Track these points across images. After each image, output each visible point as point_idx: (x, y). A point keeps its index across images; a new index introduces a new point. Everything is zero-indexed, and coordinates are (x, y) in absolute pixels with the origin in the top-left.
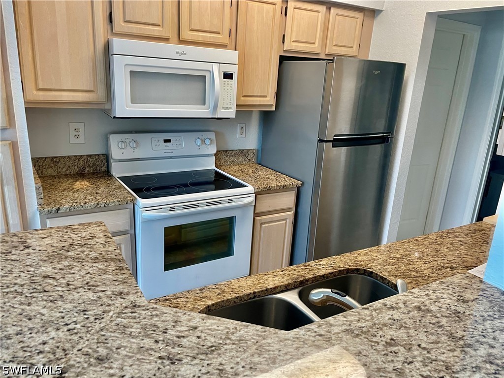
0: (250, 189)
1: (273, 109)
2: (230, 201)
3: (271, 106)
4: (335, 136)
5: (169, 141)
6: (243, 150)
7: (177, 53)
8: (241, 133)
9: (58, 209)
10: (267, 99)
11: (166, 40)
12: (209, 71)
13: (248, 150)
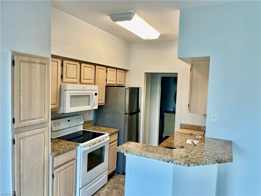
0: (107, 134)
1: (104, 104)
2: (104, 140)
3: (103, 103)
4: (130, 112)
5: (69, 121)
6: (90, 121)
7: (83, 88)
8: (89, 114)
9: (59, 152)
10: (103, 101)
11: (76, 83)
12: (91, 93)
13: (91, 121)
